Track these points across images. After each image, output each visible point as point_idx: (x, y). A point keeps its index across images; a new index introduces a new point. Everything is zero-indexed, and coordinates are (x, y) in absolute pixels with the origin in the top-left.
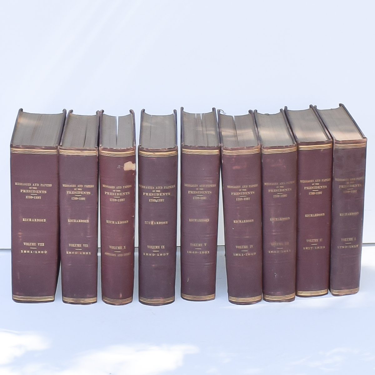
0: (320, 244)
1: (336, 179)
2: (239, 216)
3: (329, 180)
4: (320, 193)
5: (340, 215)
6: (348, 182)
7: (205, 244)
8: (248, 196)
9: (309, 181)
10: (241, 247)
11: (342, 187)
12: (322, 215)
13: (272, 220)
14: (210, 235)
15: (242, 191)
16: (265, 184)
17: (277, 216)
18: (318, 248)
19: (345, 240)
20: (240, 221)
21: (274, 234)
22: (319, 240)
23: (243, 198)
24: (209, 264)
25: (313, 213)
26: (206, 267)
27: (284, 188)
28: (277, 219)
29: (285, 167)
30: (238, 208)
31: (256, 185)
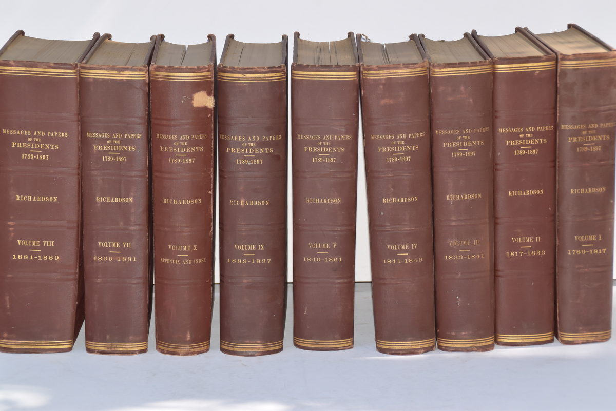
0: (536, 247)
1: (563, 127)
2: (392, 190)
3: (551, 128)
4: (534, 152)
5: (572, 191)
6: (584, 130)
7: (335, 245)
8: (407, 153)
9: (514, 130)
10: (397, 247)
11: (575, 139)
12: (538, 192)
13: (450, 197)
14: (344, 228)
15: (397, 145)
16: (437, 132)
17: (458, 191)
18: (533, 253)
19: (582, 238)
20: (394, 200)
21: (454, 224)
22: (534, 240)
23: (399, 157)
24: (342, 281)
25: (524, 189)
26: (337, 286)
27: (469, 140)
28: (458, 197)
29: (471, 100)
30: (390, 175)
31: (422, 135)
